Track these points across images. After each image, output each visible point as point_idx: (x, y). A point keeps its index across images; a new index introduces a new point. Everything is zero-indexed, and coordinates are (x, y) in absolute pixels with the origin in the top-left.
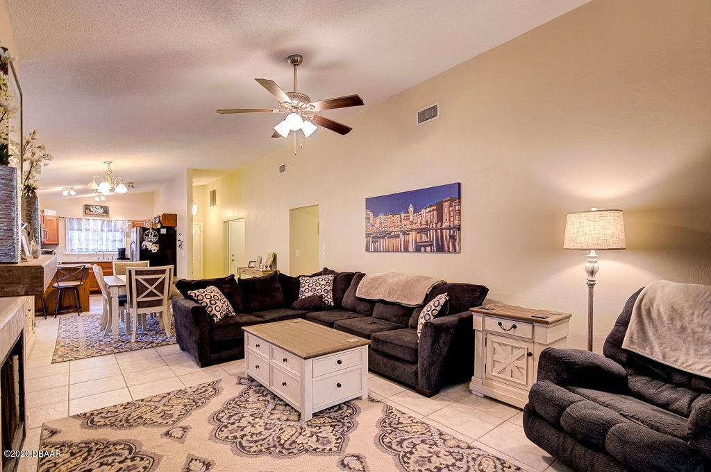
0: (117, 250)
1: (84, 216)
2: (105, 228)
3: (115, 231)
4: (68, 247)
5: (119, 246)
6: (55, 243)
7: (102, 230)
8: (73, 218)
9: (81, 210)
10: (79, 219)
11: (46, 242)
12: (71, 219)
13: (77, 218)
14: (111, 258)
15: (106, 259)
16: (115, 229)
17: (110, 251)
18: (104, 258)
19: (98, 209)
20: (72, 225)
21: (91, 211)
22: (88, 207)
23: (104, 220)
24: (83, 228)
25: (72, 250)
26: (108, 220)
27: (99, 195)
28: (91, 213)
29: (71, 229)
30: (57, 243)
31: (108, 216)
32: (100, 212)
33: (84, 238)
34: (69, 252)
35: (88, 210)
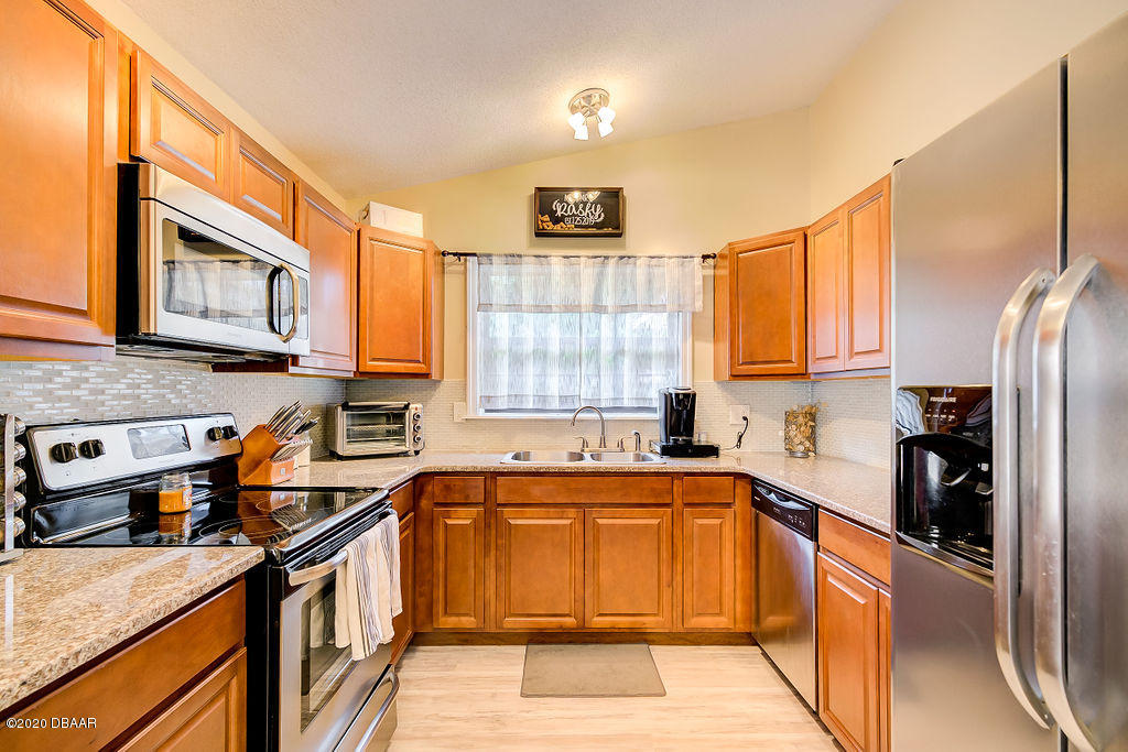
0: (657, 402)
1: (532, 245)
2: (608, 300)
3: (650, 308)
4: (477, 388)
5: (662, 382)
6: (419, 368)
7: (598, 308)
8: (489, 255)
9: (520, 217)
10: (514, 258)
11: (371, 365)
12: (484, 260)
13: (506, 256)
14: (630, 443)
15: (612, 444)
16: (651, 297)
17: (626, 403)
18: (603, 443)
19: (584, 209)
20: (485, 286)
21: (556, 220)
22: (545, 201)
23: (606, 258)
24: (527, 298)
25: (488, 398)
26: (622, 258)
27: (588, 103)
28: (558, 228)
29: (485, 307)
30: (423, 371)
31: (620, 235)
32: (591, 220)
33: (529, 347)
34: (475, 410)
35: (546, 218)
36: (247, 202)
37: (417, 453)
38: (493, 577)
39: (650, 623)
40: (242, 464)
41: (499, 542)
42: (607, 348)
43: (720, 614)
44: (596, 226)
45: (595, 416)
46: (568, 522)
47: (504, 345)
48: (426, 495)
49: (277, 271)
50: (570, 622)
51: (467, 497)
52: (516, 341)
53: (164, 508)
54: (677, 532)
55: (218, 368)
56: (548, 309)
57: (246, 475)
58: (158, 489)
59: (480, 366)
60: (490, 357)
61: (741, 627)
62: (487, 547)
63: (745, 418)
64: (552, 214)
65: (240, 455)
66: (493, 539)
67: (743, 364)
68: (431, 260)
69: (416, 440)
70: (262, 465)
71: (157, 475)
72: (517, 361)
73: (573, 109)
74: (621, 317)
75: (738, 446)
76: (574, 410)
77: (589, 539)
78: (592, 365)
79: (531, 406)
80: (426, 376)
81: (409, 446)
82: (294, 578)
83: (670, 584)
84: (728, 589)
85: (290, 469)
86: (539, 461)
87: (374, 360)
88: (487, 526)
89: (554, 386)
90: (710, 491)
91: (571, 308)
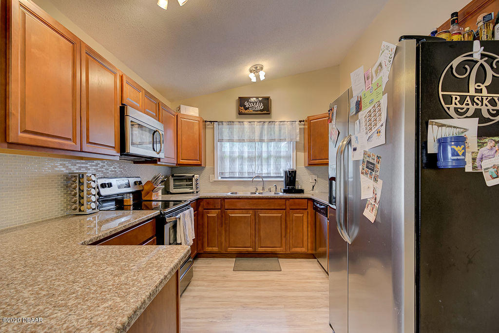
0: (283, 175)
1: (237, 118)
2: (265, 138)
3: (280, 140)
4: (218, 169)
5: (286, 166)
6: (198, 162)
7: (261, 141)
8: (222, 122)
9: (232, 108)
10: (231, 123)
11: (182, 162)
12: (220, 123)
13: (228, 122)
14: (273, 189)
15: (266, 190)
16: (280, 136)
17: (272, 175)
18: (263, 189)
19: (256, 104)
20: (221, 133)
21: (246, 109)
22: (242, 101)
23: (264, 122)
24: (236, 137)
25: (222, 173)
26: (270, 122)
27: (256, 70)
28: (247, 111)
29: (221, 140)
30: (199, 164)
31: (269, 114)
32: (259, 109)
33: (237, 154)
34: (218, 178)
35: (243, 108)
36: (147, 112)
37: (197, 192)
38: (224, 234)
39: (278, 250)
40: (143, 193)
41: (226, 222)
42: (265, 155)
43: (303, 247)
44: (261, 110)
45: (261, 179)
46: (250, 215)
47: (228, 154)
48: (201, 206)
49: (155, 132)
50: (250, 249)
51: (215, 207)
52: (232, 152)
53: (125, 204)
54: (288, 219)
55: (135, 162)
56: (243, 141)
57: (144, 197)
58: (123, 198)
59: (219, 162)
60: (222, 159)
61: (310, 252)
62: (222, 224)
63: (315, 180)
64: (245, 106)
65: (143, 190)
66: (224, 221)
67: (313, 160)
68: (201, 124)
69: (197, 188)
70: (150, 194)
71: (123, 194)
72: (232, 160)
73: (251, 71)
74: (270, 143)
75: (313, 190)
76: (252, 178)
77: (257, 221)
78: (260, 161)
79: (237, 176)
80: (200, 165)
81: (194, 190)
82: (168, 220)
83: (285, 236)
84: (305, 238)
85: (157, 195)
86: (240, 194)
87: (182, 160)
88: (222, 216)
89: (246, 168)
90: (299, 204)
91: (252, 141)
